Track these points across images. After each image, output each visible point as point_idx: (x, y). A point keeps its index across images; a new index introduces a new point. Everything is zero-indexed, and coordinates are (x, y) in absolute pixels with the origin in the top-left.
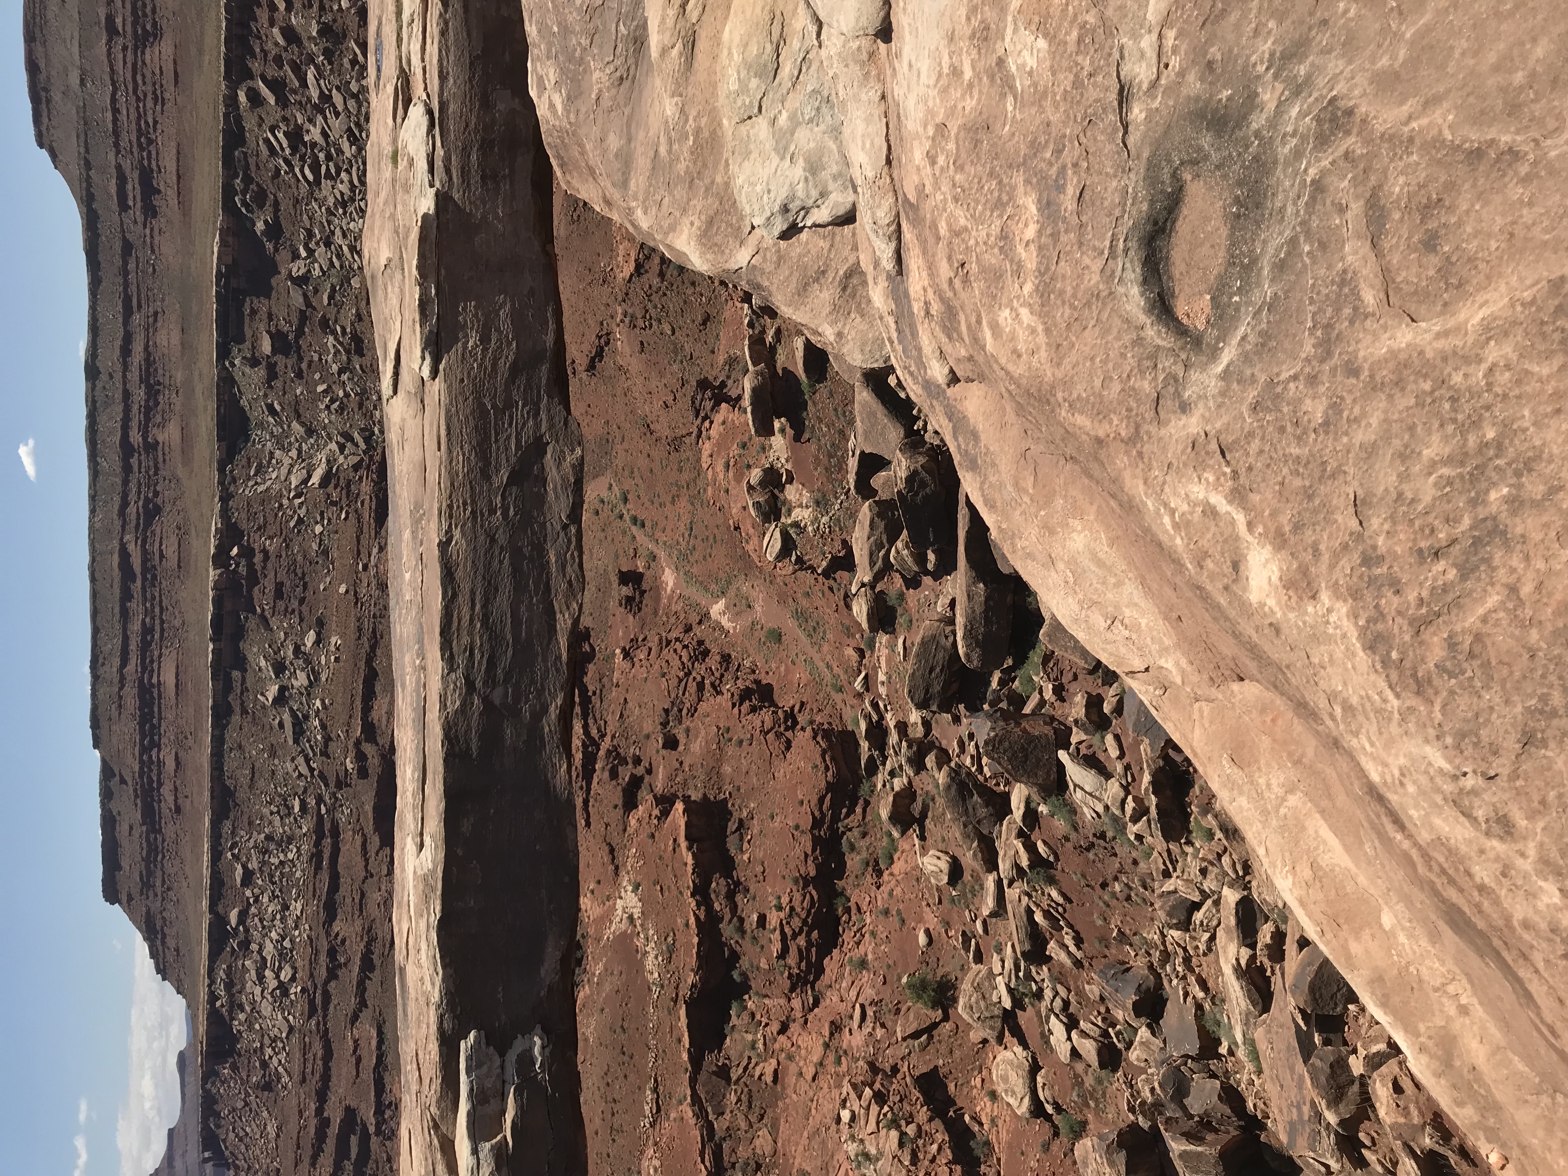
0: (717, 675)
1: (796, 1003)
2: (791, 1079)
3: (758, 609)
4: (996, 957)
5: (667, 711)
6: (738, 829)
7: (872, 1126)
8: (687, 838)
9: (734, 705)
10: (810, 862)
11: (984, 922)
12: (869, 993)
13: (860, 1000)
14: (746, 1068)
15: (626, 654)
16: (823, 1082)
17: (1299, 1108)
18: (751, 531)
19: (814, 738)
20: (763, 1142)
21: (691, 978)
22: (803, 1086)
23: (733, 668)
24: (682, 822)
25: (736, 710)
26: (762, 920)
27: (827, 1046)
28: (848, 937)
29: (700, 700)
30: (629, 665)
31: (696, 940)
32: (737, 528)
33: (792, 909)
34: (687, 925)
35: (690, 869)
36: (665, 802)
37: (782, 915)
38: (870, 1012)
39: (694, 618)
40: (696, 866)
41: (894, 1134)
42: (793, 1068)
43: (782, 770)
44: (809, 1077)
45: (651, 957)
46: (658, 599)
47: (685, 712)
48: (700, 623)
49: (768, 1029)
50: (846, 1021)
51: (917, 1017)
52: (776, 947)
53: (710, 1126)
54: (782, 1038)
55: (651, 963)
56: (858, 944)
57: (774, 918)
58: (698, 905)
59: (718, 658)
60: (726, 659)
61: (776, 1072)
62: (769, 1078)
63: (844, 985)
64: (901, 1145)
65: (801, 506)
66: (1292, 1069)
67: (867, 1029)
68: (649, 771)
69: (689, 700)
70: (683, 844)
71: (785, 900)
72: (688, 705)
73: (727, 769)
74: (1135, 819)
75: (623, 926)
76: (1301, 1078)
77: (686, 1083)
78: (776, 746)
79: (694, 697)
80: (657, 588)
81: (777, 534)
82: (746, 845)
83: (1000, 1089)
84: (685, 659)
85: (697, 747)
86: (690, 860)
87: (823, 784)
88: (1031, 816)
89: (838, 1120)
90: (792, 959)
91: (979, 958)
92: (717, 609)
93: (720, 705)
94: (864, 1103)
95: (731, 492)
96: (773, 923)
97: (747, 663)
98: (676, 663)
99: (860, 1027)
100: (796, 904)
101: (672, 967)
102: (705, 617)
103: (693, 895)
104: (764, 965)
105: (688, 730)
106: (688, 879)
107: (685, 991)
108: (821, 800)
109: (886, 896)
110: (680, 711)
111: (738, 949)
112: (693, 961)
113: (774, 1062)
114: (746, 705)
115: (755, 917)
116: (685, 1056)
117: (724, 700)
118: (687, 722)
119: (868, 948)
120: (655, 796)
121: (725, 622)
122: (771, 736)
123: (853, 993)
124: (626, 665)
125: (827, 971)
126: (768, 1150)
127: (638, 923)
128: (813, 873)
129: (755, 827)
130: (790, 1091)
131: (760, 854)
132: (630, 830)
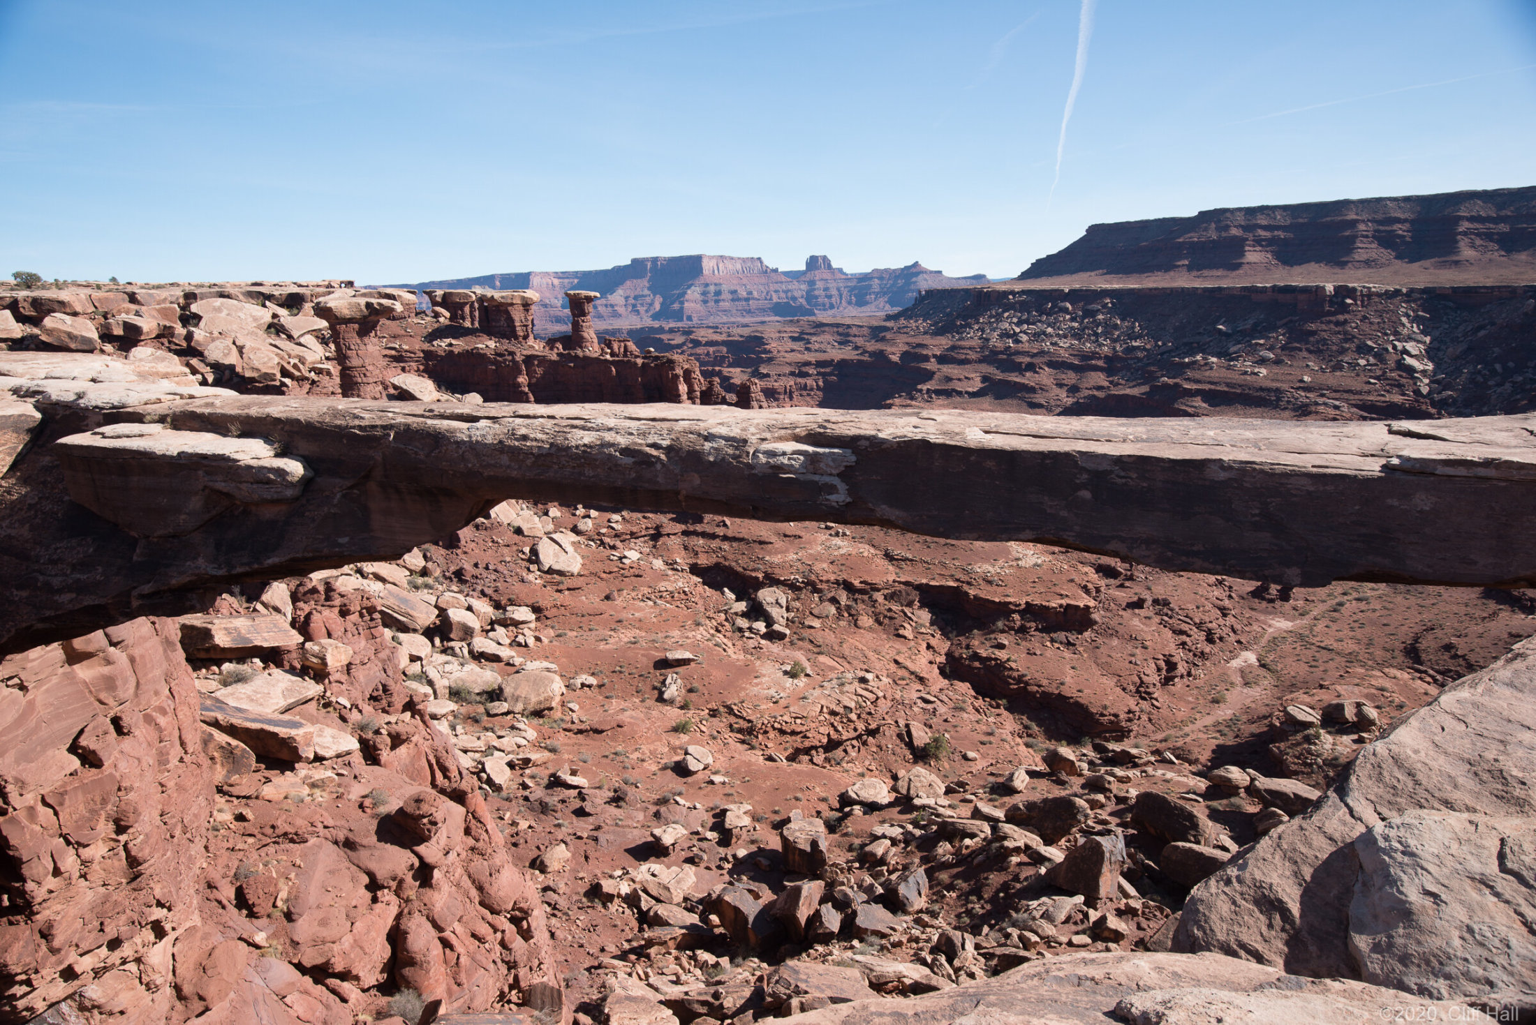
0: (1192, 648)
2: (898, 646)
3: (1245, 690)
4: (946, 803)
5: (1168, 605)
6: (1068, 642)
7: (860, 691)
8: (1068, 605)
9: (1165, 656)
10: (1037, 688)
11: (971, 801)
12: (942, 709)
13: (938, 702)
14: (910, 619)
16: (893, 667)
17: (806, 981)
18: (1317, 698)
19: (1129, 711)
20: (865, 621)
21: (972, 592)
22: (892, 654)
23: (1196, 660)
24: (1079, 603)
25: (1160, 657)
26: (1001, 646)
27: (914, 673)
28: (980, 703)
29: (1174, 632)
31: (997, 600)
32: (1321, 687)
34: (1008, 596)
35: (1046, 604)
37: (1003, 661)
38: (929, 707)
39: (1244, 638)
40: (1047, 608)
41: (852, 705)
42: (904, 649)
43: (1109, 682)
44: (897, 658)
45: (991, 569)
46: (1266, 612)
47: (1165, 618)
48: (1239, 642)
50: (926, 690)
51: (920, 737)
52: (982, 653)
53: (878, 590)
54: (925, 645)
55: (987, 567)
56: (975, 709)
57: (1002, 655)
58: (1019, 606)
59: (1206, 651)
60: (1205, 657)
61: (905, 637)
62: (901, 632)
63: (950, 693)
64: (845, 707)
65: (1334, 744)
66: (829, 987)
67: (919, 701)
68: (1121, 586)
69: (1174, 623)
70: (1064, 602)
71: (1013, 665)
72: (1170, 622)
73: (1115, 642)
74: (1021, 937)
75: (1014, 553)
76: (822, 991)
77: (910, 579)
78: (1127, 682)
79: (1176, 627)
80: (1274, 612)
81: (1310, 719)
82: (1056, 645)
83: (867, 780)
84: (1210, 625)
85: (1135, 623)
86: (1052, 605)
87: (1092, 710)
88: (1038, 859)
89: (867, 671)
90: (972, 662)
91: (949, 791)
92: (1251, 657)
93: (1167, 646)
94: (875, 690)
95: (1356, 689)
96: (999, 654)
97: (1199, 672)
98: (1207, 618)
99: (922, 698)
100: (1010, 673)
101: (981, 582)
102: (1244, 646)
103: (1027, 603)
104: (973, 643)
105: (1149, 618)
106: (1040, 602)
107: (966, 588)
108: (1080, 706)
109: (1004, 736)
110: (1166, 615)
112: (983, 595)
113: (911, 637)
114: (1164, 665)
115: (1006, 642)
116: (924, 581)
117: (1171, 648)
118: (1157, 619)
119: (969, 716)
120: (1102, 587)
121: (1235, 663)
122: (1135, 679)
123: (946, 699)
125: (962, 684)
126: (860, 624)
127: (1014, 563)
128: (1029, 689)
129: (1067, 654)
130: (891, 644)
131: (1049, 653)
132: (1080, 566)
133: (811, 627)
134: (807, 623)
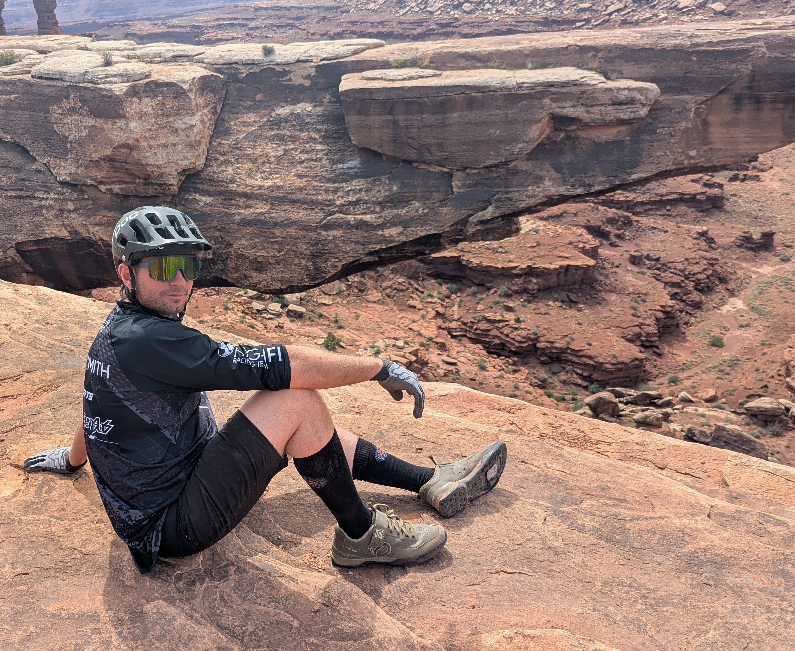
0: (685, 298)
1: (454, 325)
2: (410, 315)
3: (739, 332)
5: (658, 260)
6: (571, 300)
8: (569, 266)
9: (662, 306)
10: (547, 344)
12: (463, 369)
13: (459, 363)
14: (417, 289)
15: (703, 234)
19: (636, 359)
20: (374, 295)
21: (475, 261)
22: (406, 322)
23: (689, 309)
24: (579, 263)
25: (658, 308)
26: (509, 309)
27: (430, 339)
29: (666, 283)
30: (695, 236)
31: (500, 266)
33: (516, 329)
34: (510, 261)
35: (547, 266)
36: (593, 253)
37: (512, 322)
38: (451, 368)
39: (732, 285)
40: (549, 270)
42: (416, 317)
43: (612, 335)
44: (412, 326)
46: (746, 260)
47: (657, 272)
48: (728, 290)
49: (439, 305)
50: (446, 353)
52: (490, 315)
54: (434, 313)
56: (494, 367)
57: (510, 317)
58: (522, 269)
59: (698, 299)
60: (697, 306)
61: (414, 307)
62: (411, 302)
63: (468, 355)
67: (442, 364)
68: (613, 245)
69: (667, 276)
70: (564, 263)
71: (522, 326)
72: (663, 275)
73: (614, 297)
78: (630, 332)
79: (668, 280)
82: (559, 303)
84: (699, 276)
85: (630, 278)
86: (552, 267)
87: (601, 360)
89: (396, 339)
90: (484, 326)
92: (738, 303)
93: (663, 297)
94: (407, 355)
96: (506, 316)
97: (692, 320)
98: (696, 269)
99: (443, 361)
100: (520, 332)
101: (483, 250)
102: (732, 293)
103: (529, 267)
104: (480, 307)
105: (643, 273)
106: (541, 264)
107: (468, 257)
108: (590, 357)
109: (526, 389)
110: (658, 269)
111: (492, 291)
112: (485, 263)
113: (420, 306)
114: (660, 315)
115: (512, 305)
118: (649, 273)
119: (492, 372)
120: (598, 247)
121: (725, 308)
122: (637, 330)
123: (463, 359)
124: (693, 234)
125: (474, 346)
126: (370, 298)
128: (539, 345)
130: (403, 314)
131: (553, 313)
132: (574, 229)
133: (325, 305)
134: (320, 301)
